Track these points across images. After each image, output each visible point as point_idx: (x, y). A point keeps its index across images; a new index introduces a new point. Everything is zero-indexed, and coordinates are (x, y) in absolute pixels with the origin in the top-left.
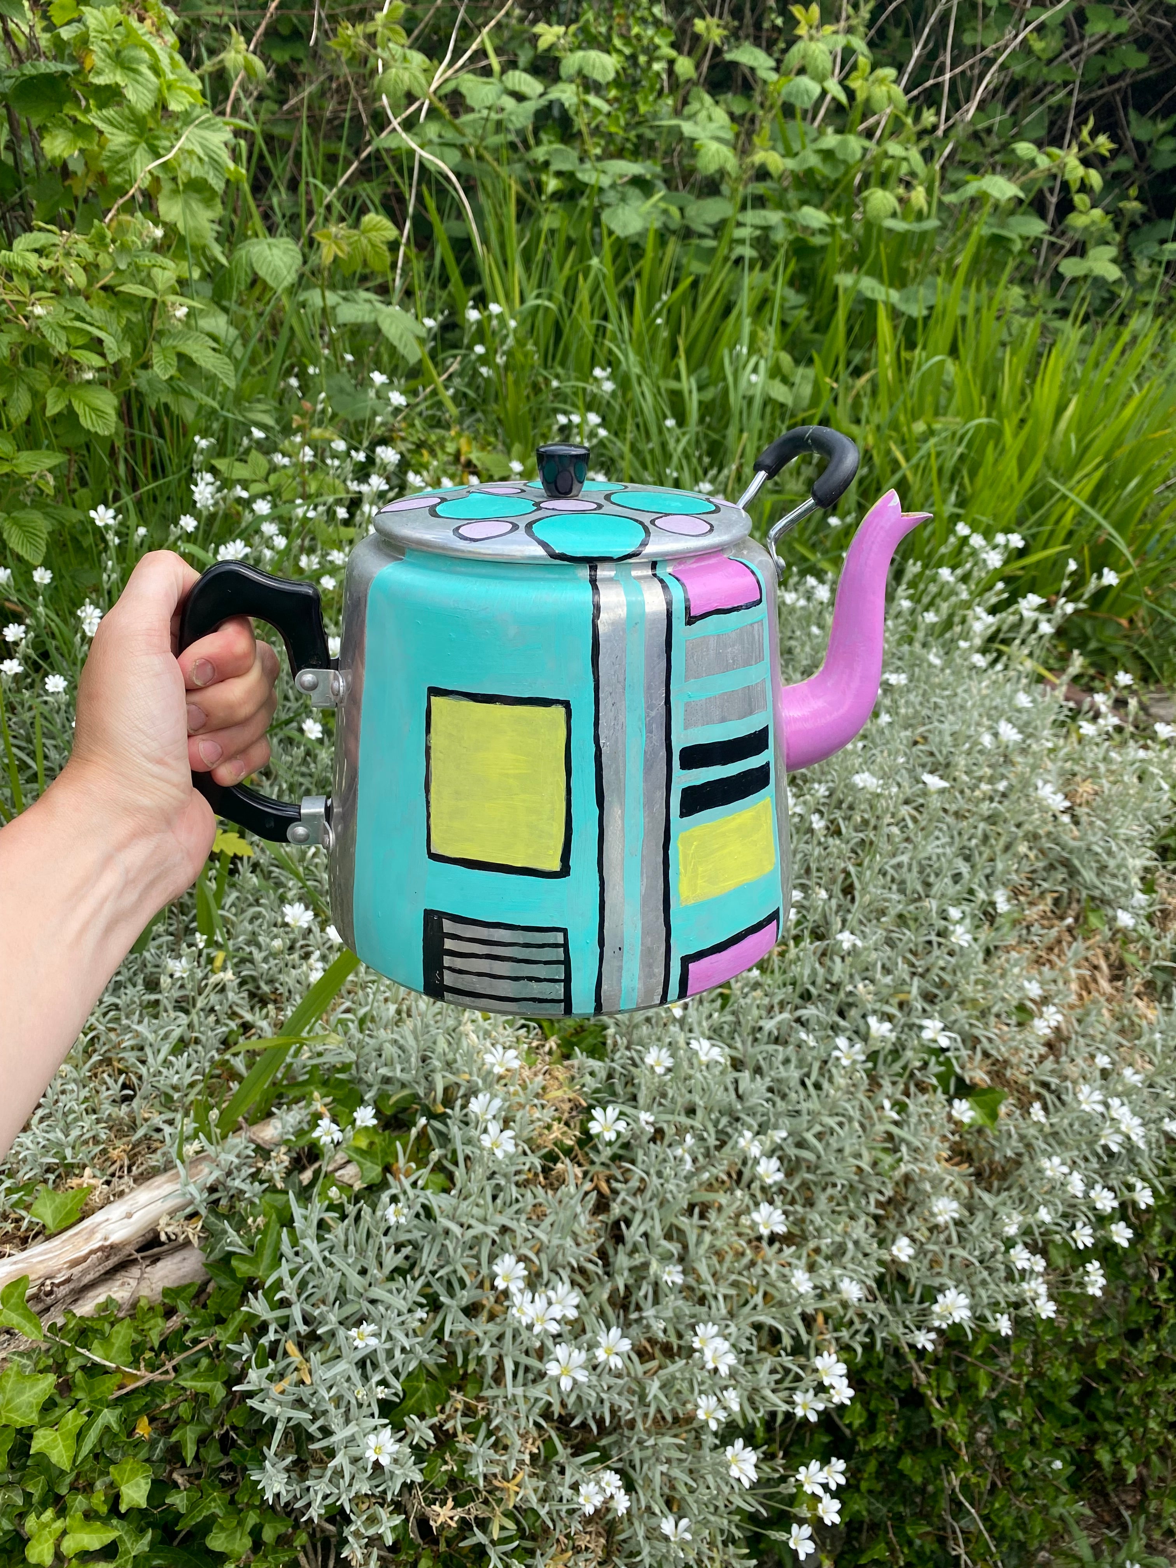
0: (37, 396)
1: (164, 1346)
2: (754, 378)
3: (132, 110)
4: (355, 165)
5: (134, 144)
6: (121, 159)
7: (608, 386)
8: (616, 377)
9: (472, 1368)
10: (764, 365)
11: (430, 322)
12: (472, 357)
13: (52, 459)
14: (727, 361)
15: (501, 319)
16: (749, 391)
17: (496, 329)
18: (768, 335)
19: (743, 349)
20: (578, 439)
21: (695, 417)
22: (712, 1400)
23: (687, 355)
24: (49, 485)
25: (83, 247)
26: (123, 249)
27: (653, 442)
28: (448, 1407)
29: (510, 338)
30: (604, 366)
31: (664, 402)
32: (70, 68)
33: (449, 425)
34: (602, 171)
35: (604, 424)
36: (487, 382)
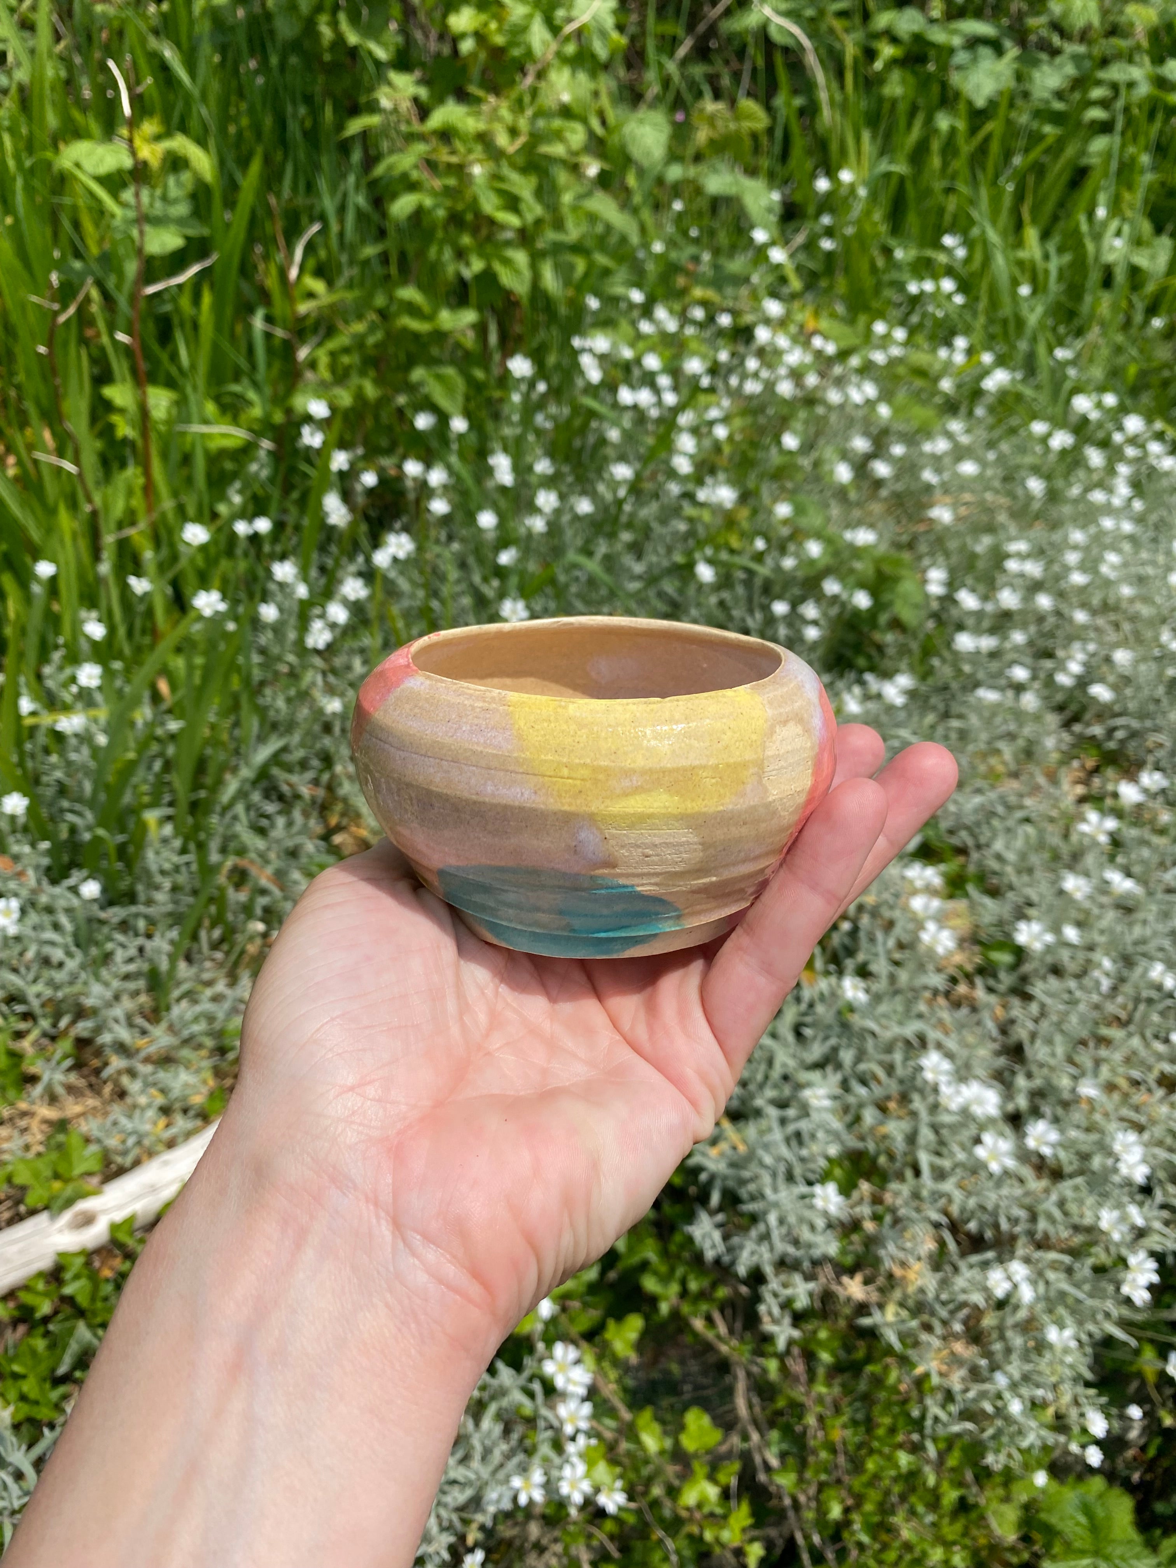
0: (461, 255)
2: (1118, 243)
4: (689, 43)
5: (530, 17)
6: (519, 31)
7: (961, 253)
8: (968, 243)
9: (882, 1160)
10: (1126, 229)
11: (776, 196)
12: (818, 229)
13: (469, 316)
14: (1084, 227)
15: (852, 187)
16: (1109, 257)
17: (846, 198)
18: (1135, 199)
19: (1101, 212)
20: (930, 309)
21: (1053, 286)
22: (1116, 1214)
23: (1034, 221)
24: (469, 340)
25: (505, 112)
26: (540, 113)
27: (1006, 311)
28: (855, 1195)
29: (857, 209)
30: (954, 232)
31: (1016, 270)
33: (792, 297)
34: (951, 33)
35: (960, 290)
36: (831, 253)
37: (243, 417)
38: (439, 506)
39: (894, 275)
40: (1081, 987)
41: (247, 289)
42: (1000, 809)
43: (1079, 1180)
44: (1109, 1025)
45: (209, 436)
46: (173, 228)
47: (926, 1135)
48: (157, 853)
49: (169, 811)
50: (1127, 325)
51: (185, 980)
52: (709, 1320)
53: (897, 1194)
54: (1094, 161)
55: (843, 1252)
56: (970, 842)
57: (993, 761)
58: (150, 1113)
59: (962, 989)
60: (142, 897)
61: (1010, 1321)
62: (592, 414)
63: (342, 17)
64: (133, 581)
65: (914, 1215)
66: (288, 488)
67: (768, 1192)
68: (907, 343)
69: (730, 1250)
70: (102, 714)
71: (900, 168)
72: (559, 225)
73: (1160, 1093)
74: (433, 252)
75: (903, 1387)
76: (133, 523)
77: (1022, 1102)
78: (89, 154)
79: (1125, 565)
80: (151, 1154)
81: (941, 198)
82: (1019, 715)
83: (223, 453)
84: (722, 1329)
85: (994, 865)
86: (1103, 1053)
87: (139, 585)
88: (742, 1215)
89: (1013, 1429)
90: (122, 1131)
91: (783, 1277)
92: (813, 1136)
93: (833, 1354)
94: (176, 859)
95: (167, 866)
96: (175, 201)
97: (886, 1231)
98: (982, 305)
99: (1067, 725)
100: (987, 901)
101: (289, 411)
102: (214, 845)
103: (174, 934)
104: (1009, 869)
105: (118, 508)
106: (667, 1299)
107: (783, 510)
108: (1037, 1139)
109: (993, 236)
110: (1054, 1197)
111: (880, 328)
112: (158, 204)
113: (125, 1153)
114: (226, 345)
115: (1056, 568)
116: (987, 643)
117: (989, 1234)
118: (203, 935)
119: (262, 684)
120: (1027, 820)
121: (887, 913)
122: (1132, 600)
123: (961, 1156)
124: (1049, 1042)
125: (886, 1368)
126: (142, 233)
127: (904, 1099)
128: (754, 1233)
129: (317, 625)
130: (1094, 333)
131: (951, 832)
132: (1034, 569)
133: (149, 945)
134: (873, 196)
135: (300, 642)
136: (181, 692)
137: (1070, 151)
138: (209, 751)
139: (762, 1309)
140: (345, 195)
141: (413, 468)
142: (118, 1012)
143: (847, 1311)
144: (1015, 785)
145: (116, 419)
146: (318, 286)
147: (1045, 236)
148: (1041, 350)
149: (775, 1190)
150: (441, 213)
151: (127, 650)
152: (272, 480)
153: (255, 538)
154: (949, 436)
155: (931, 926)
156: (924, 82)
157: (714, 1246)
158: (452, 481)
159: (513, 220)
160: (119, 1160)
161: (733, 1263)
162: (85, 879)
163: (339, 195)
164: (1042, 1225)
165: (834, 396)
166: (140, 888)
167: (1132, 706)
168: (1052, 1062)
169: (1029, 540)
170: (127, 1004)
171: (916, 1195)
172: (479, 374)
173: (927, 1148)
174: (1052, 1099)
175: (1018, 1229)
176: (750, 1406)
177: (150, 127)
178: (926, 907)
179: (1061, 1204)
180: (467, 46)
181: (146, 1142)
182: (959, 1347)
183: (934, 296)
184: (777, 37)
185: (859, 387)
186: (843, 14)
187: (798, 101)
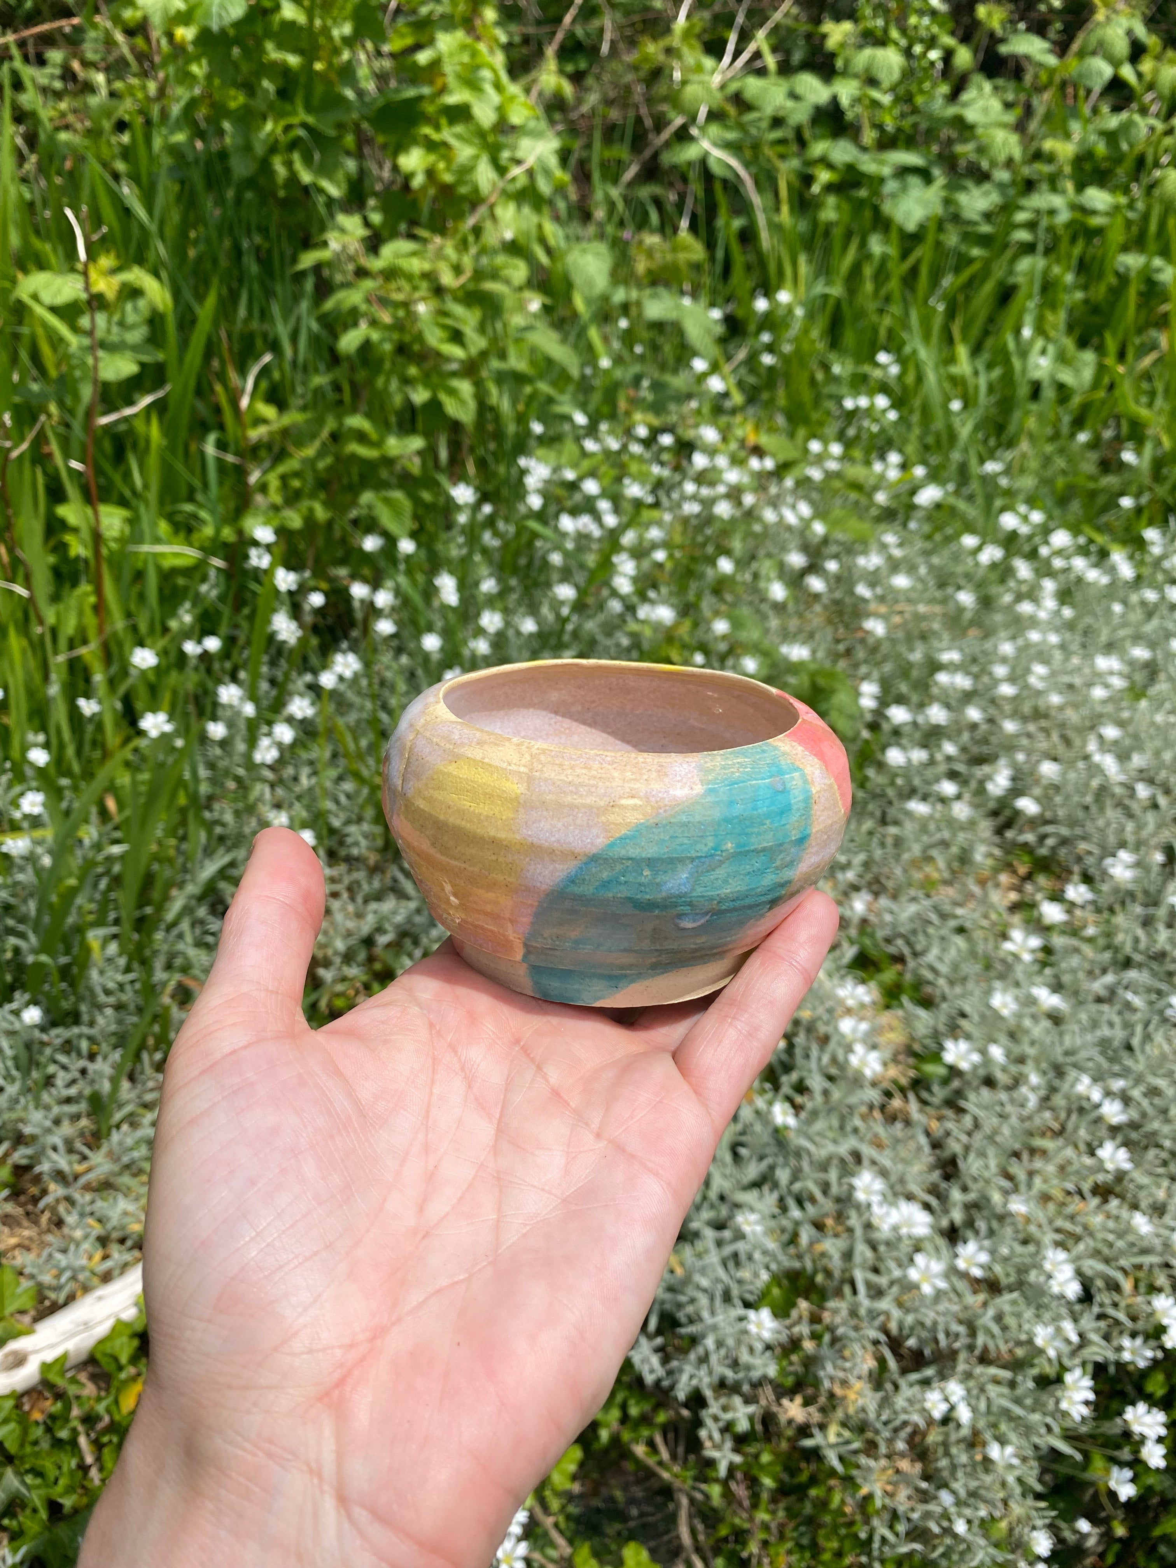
0: (407, 386)
2: (1044, 361)
3: (477, 125)
4: (635, 167)
5: (476, 158)
6: (466, 170)
7: (894, 370)
8: (902, 360)
9: (819, 1278)
10: (1051, 349)
11: (716, 314)
12: (757, 346)
13: (417, 443)
14: (1011, 345)
15: (789, 307)
16: (1037, 374)
17: (785, 318)
18: (1058, 319)
19: (1027, 332)
20: (866, 423)
21: (984, 400)
22: (1050, 1330)
23: (965, 339)
24: (415, 466)
25: (450, 251)
26: (483, 251)
27: (938, 424)
28: (794, 1314)
29: (796, 327)
30: (887, 350)
31: (947, 386)
32: (426, 90)
33: (734, 411)
34: (882, 163)
35: (893, 406)
36: (771, 369)
37: (195, 536)
38: (385, 627)
39: (833, 389)
40: (1012, 1101)
41: (202, 408)
42: (934, 917)
43: (1015, 1295)
44: (1043, 1135)
45: (163, 555)
46: (129, 354)
47: (862, 1251)
48: (102, 972)
49: (114, 930)
50: (1055, 437)
51: (128, 1102)
52: (651, 1444)
53: (835, 1311)
54: (1020, 280)
55: (783, 1372)
56: (906, 951)
57: (929, 869)
58: (86, 1246)
59: (897, 1103)
60: (85, 1018)
61: (953, 1437)
62: (535, 535)
63: (296, 157)
64: (82, 702)
65: (852, 1334)
66: (237, 607)
67: (705, 1314)
68: (844, 457)
69: (670, 1373)
70: (48, 834)
71: (836, 290)
72: (503, 355)
73: (1095, 1202)
74: (380, 382)
75: (848, 1510)
76: (85, 642)
77: (957, 1216)
78: (47, 285)
79: (1053, 674)
80: (86, 1289)
81: (874, 318)
82: (951, 823)
83: (175, 571)
84: (665, 1455)
85: (928, 975)
86: (1038, 1164)
87: (88, 707)
88: (681, 1337)
89: (962, 1547)
90: (57, 1267)
91: (723, 1400)
92: (750, 1258)
93: (776, 1479)
94: (120, 978)
95: (111, 985)
96: (133, 327)
97: (825, 1351)
98: (915, 418)
99: (999, 831)
100: (922, 1013)
101: (240, 532)
102: (159, 964)
103: (117, 1055)
104: (941, 982)
105: (69, 627)
106: (608, 1426)
107: (721, 627)
108: (968, 1260)
109: (923, 354)
110: (991, 1312)
111: (815, 446)
112: (115, 329)
113: (58, 1288)
114: (180, 467)
115: (986, 679)
116: (919, 755)
117: (927, 1352)
118: (145, 1056)
119: (211, 798)
120: (961, 930)
121: (822, 1029)
122: (1061, 708)
123: (897, 1273)
124: (982, 1154)
125: (830, 1489)
126: (96, 359)
127: (840, 1217)
128: (692, 1356)
129: (265, 742)
130: (1024, 445)
131: (888, 941)
132: (962, 682)
133: (91, 1067)
134: (810, 316)
135: (248, 757)
136: (127, 812)
137: (998, 272)
138: (156, 867)
139: (703, 1433)
140: (299, 319)
141: (359, 591)
142: (56, 1139)
143: (790, 1433)
144: (951, 892)
145: (69, 538)
146: (269, 411)
147: (976, 351)
148: (973, 461)
149: (713, 1313)
150: (388, 347)
151: (76, 768)
152: (221, 598)
153: (205, 656)
154: (884, 547)
155: (859, 1048)
156: (859, 205)
157: (652, 1371)
158: (398, 602)
159: (456, 351)
160: (53, 1295)
161: (672, 1387)
162: (27, 1005)
163: (292, 321)
164: (981, 1340)
165: (769, 515)
166: (83, 1008)
167: (1061, 813)
168: (986, 1174)
169: (961, 650)
170: (67, 1129)
171: (854, 1313)
172: (426, 496)
173: (863, 1267)
174: (986, 1213)
175: (957, 1345)
176: (693, 1532)
177: (106, 261)
178: (854, 1030)
179: (999, 1318)
180: (418, 181)
181: (81, 1277)
182: (904, 1465)
183: (869, 412)
184: (716, 169)
185: (794, 507)
186: (782, 142)
187: (737, 223)
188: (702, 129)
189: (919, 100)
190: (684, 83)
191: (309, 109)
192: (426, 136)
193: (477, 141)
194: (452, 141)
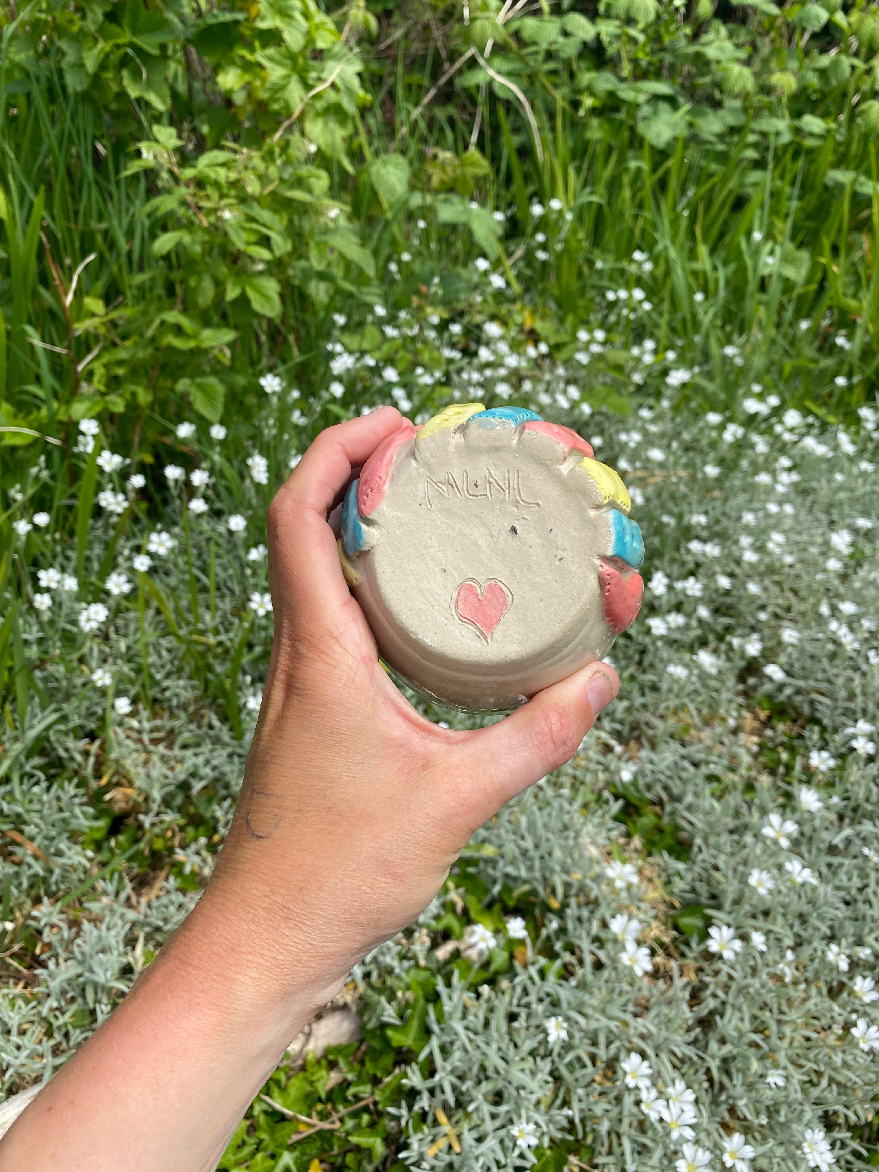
0: (219, 284)
1: (330, 1097)
2: (770, 260)
3: (288, 48)
4: (433, 92)
5: (287, 77)
6: (278, 89)
7: (648, 267)
8: (654, 259)
10: (777, 250)
11: (499, 216)
12: (533, 244)
13: (227, 335)
14: (744, 245)
15: (560, 212)
16: (765, 271)
17: (557, 221)
18: (784, 227)
19: (757, 236)
20: (625, 312)
21: (722, 293)
23: (705, 241)
24: (226, 357)
25: (257, 161)
26: (288, 162)
27: (684, 312)
29: (566, 228)
30: (642, 250)
31: (691, 280)
32: (240, 16)
33: (513, 300)
34: (638, 91)
35: (647, 299)
36: (544, 263)
37: (32, 418)
38: (198, 506)
39: (597, 281)
50: (779, 322)
54: (751, 190)
56: (664, 796)
57: (683, 717)
63: (125, 73)
68: (604, 343)
71: (599, 198)
72: (304, 256)
74: (193, 281)
81: (630, 221)
82: (703, 677)
85: (684, 823)
98: (666, 306)
100: (679, 866)
104: (697, 836)
109: (673, 253)
111: (583, 335)
115: (731, 548)
116: (676, 620)
130: (754, 331)
131: (649, 788)
132: (713, 550)
134: (579, 218)
137: (731, 184)
141: (174, 472)
146: (97, 306)
147: (713, 252)
148: (713, 344)
150: (198, 248)
154: (641, 423)
155: (631, 948)
156: (618, 126)
158: (212, 482)
159: (265, 254)
165: (545, 399)
169: (707, 513)
180: (239, 98)
183: (627, 303)
184: (500, 93)
185: (565, 392)
186: (554, 73)
187: (516, 140)
188: (489, 61)
189: (667, 40)
190: (473, 20)
191: (135, 32)
192: (242, 57)
193: (287, 62)
194: (265, 62)
